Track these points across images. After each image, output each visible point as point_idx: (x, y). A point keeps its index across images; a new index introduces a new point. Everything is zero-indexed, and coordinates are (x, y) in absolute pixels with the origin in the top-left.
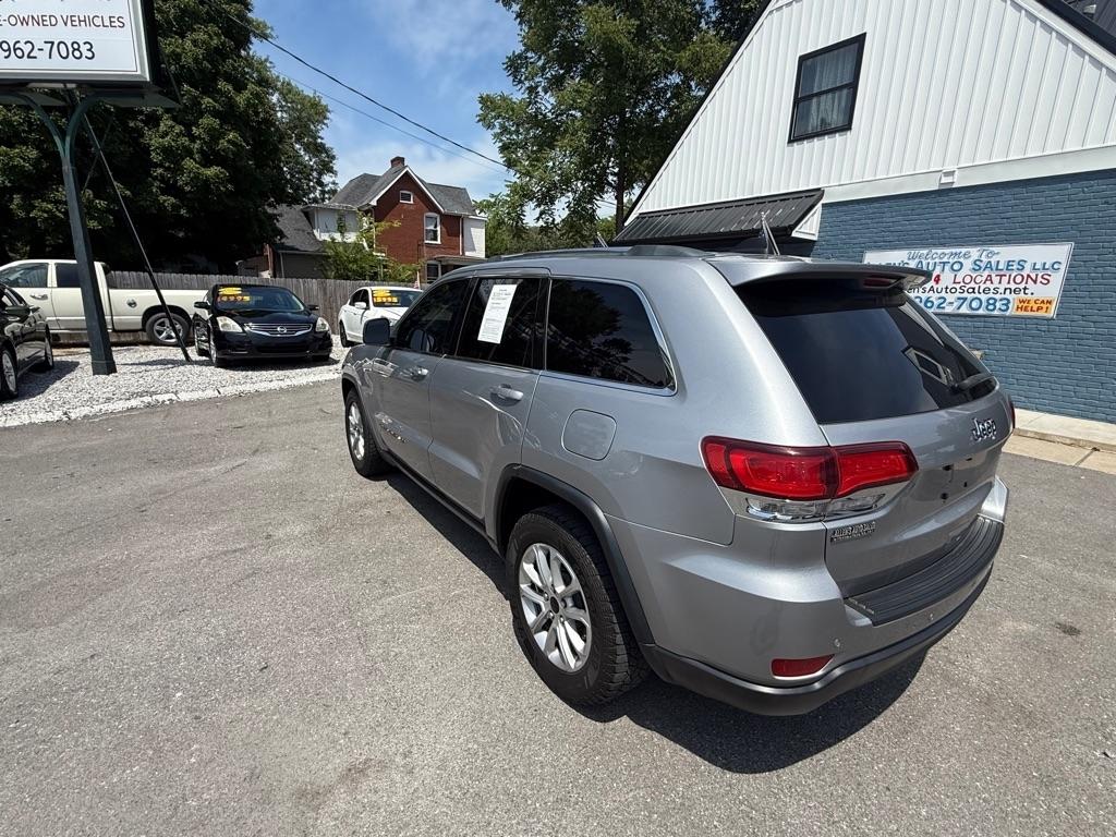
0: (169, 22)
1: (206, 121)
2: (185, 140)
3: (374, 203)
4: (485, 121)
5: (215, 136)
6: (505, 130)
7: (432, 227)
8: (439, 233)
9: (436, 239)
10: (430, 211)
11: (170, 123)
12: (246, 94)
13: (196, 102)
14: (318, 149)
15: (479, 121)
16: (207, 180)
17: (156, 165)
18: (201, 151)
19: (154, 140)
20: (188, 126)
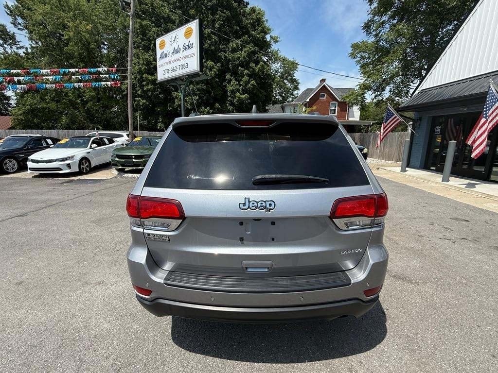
0: (238, 47)
1: (246, 78)
2: (238, 87)
3: (308, 100)
4: (353, 55)
5: (247, 83)
6: (363, 58)
7: (333, 108)
8: (336, 110)
9: (335, 113)
10: (333, 101)
11: (234, 81)
12: (259, 66)
13: (242, 72)
14: (293, 81)
15: (350, 56)
16: (242, 99)
17: (229, 96)
18: (242, 90)
19: (229, 88)
20: (239, 82)
